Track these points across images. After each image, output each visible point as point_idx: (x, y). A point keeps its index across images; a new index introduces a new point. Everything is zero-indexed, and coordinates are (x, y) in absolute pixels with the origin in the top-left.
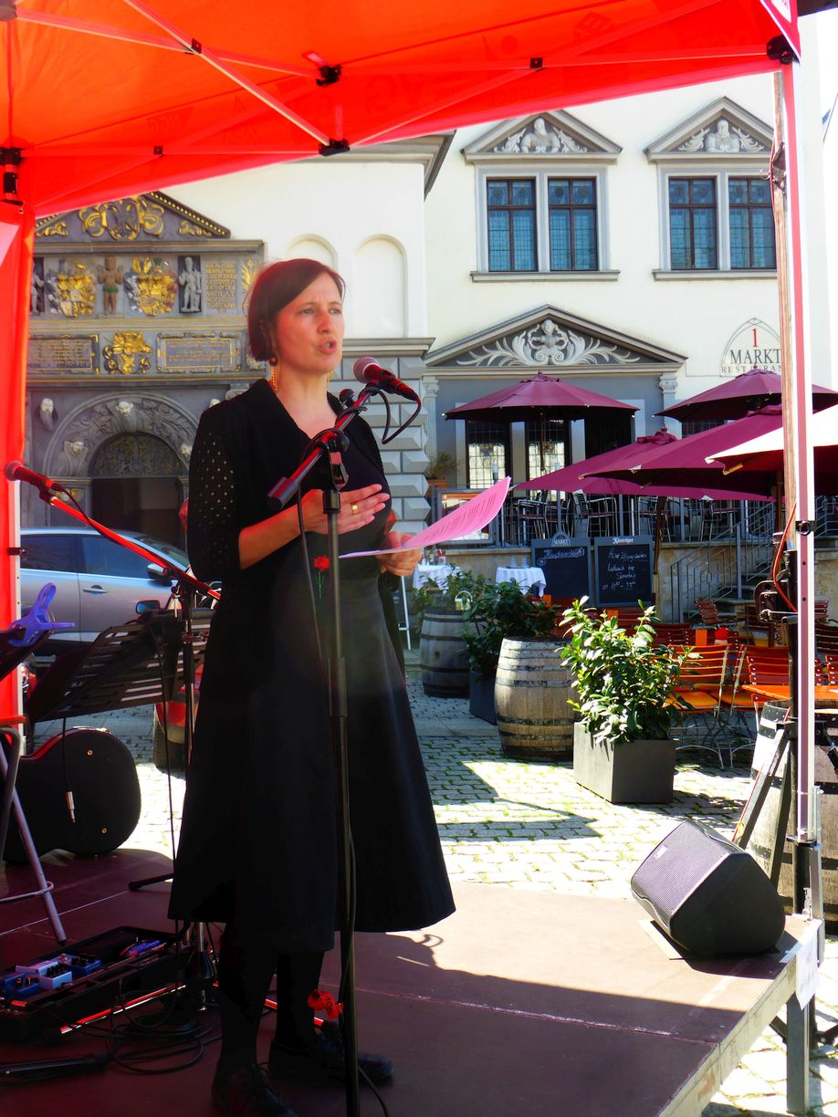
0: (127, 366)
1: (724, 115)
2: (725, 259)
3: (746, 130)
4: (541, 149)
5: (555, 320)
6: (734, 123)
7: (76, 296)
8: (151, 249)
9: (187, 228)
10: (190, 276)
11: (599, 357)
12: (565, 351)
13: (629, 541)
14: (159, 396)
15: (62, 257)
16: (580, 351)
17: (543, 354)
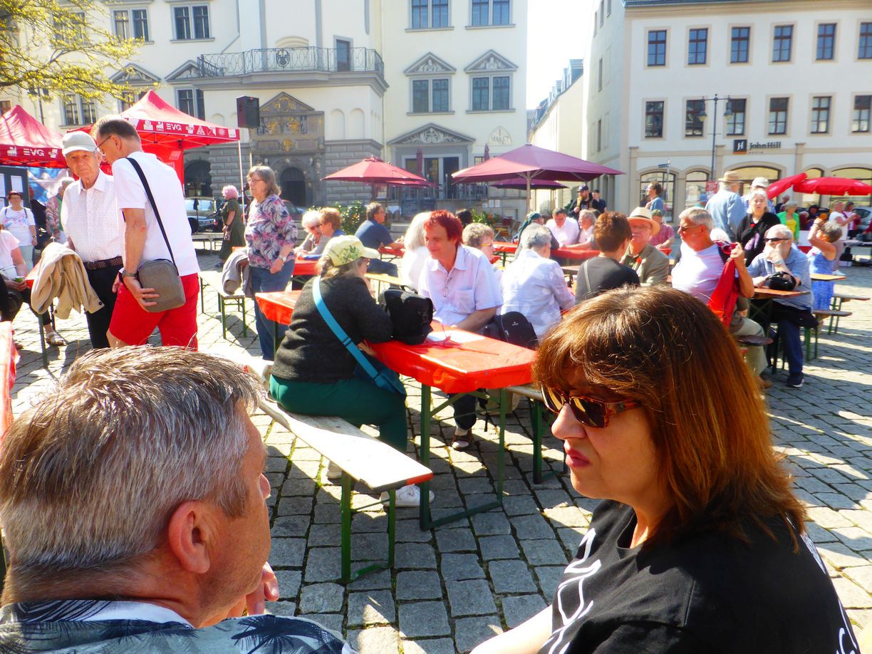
0: (287, 149)
1: (492, 56)
2: (491, 106)
3: (500, 60)
4: (430, 70)
5: (433, 128)
6: (495, 58)
7: (273, 128)
8: (292, 114)
9: (302, 108)
10: (304, 122)
11: (448, 140)
12: (437, 138)
13: (429, 198)
14: (299, 158)
15: (269, 117)
16: (442, 137)
17: (430, 140)
